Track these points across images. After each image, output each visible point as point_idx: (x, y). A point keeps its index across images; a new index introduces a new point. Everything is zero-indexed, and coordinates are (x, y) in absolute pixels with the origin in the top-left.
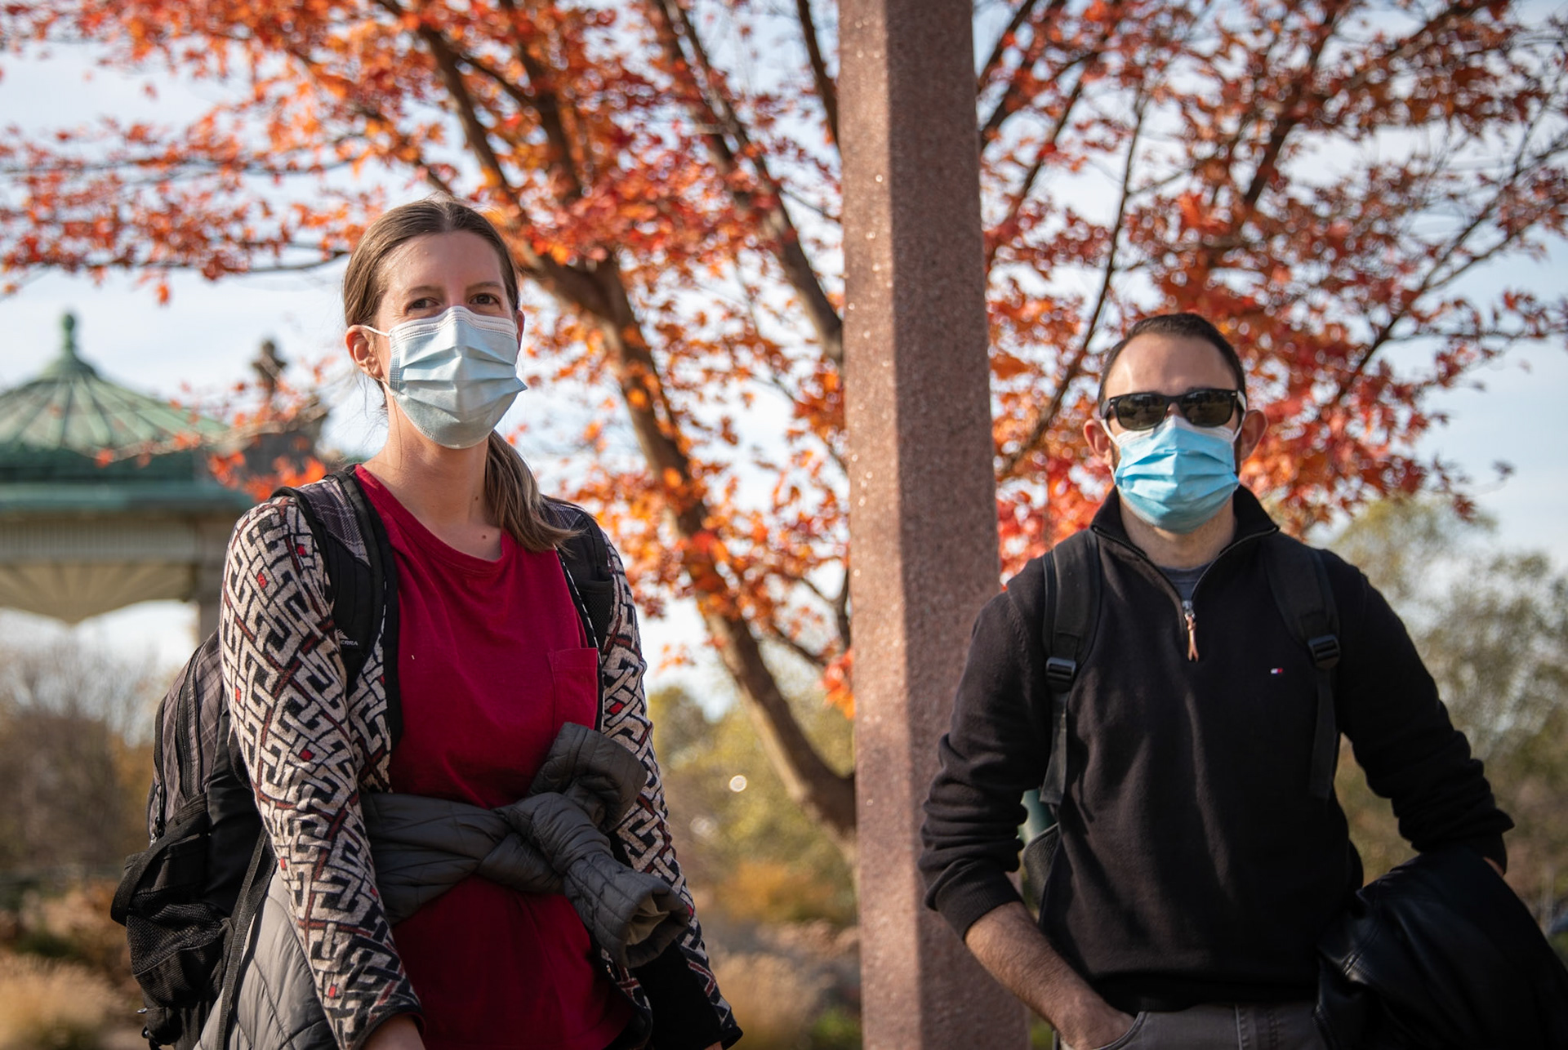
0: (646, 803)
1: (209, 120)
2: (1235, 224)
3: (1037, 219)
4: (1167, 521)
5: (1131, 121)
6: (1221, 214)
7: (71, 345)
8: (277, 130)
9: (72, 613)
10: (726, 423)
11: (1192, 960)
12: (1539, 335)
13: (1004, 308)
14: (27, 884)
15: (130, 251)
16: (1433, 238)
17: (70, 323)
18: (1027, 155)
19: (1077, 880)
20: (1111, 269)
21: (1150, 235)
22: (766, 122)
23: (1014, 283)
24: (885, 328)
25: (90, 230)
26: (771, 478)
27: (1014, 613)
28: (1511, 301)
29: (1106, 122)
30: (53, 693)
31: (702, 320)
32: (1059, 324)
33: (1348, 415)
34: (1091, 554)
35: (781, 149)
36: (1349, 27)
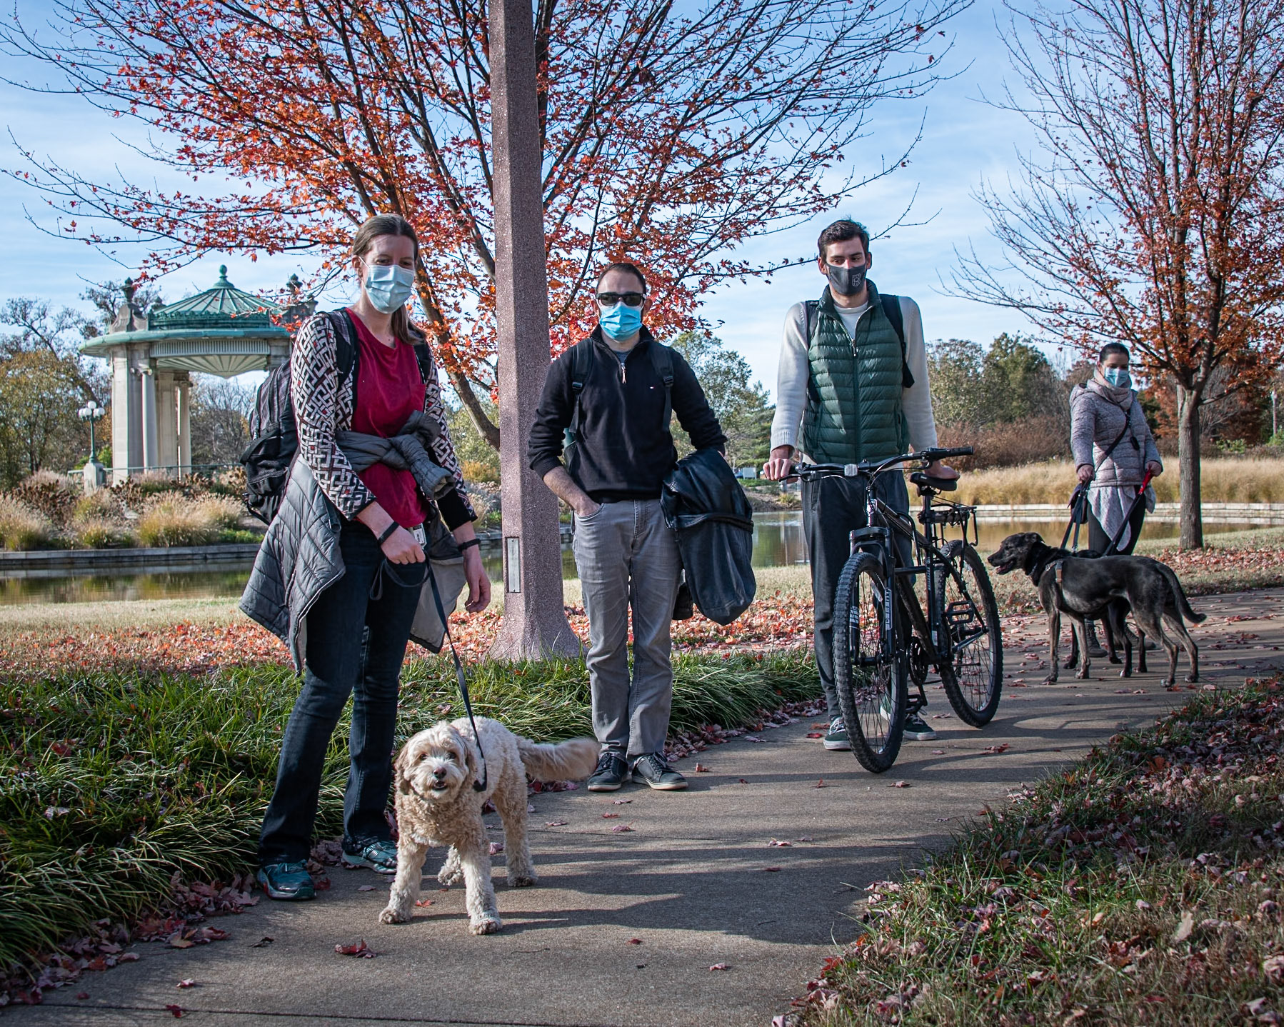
0: (443, 437)
1: (270, 195)
2: (634, 236)
3: (566, 232)
4: (617, 338)
5: (597, 197)
6: (629, 231)
7: (224, 278)
8: (294, 199)
9: (226, 374)
10: (456, 304)
11: (622, 486)
12: (732, 276)
13: (553, 264)
14: (214, 468)
15: (242, 242)
16: (699, 242)
17: (224, 270)
18: (562, 210)
19: (582, 459)
20: (591, 251)
21: (605, 239)
22: (470, 197)
23: (558, 254)
24: (510, 268)
25: (226, 234)
26: (472, 324)
27: (562, 366)
28: (724, 263)
29: (588, 198)
30: (220, 402)
31: (447, 267)
32: (572, 267)
33: (671, 302)
34: (590, 346)
35: (475, 205)
36: (670, 168)
